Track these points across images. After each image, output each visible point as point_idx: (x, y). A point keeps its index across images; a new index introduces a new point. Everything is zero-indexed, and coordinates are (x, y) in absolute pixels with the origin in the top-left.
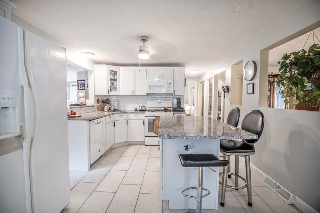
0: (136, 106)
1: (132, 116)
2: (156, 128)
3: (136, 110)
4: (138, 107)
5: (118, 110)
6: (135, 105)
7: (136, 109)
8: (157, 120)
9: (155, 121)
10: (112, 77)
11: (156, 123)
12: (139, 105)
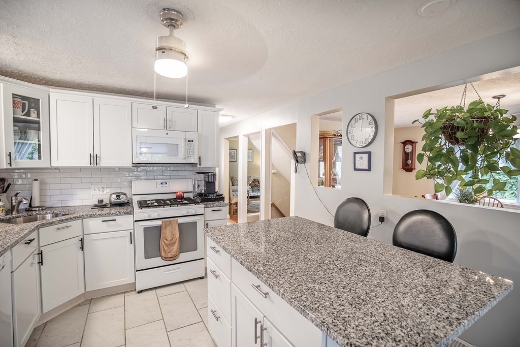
0: (101, 192)
1: (95, 224)
2: (167, 245)
3: (101, 205)
4: (106, 195)
5: (43, 208)
6: (97, 190)
7: (102, 201)
8: (168, 228)
9: (163, 231)
10: (21, 116)
11: (165, 234)
12: (108, 191)
